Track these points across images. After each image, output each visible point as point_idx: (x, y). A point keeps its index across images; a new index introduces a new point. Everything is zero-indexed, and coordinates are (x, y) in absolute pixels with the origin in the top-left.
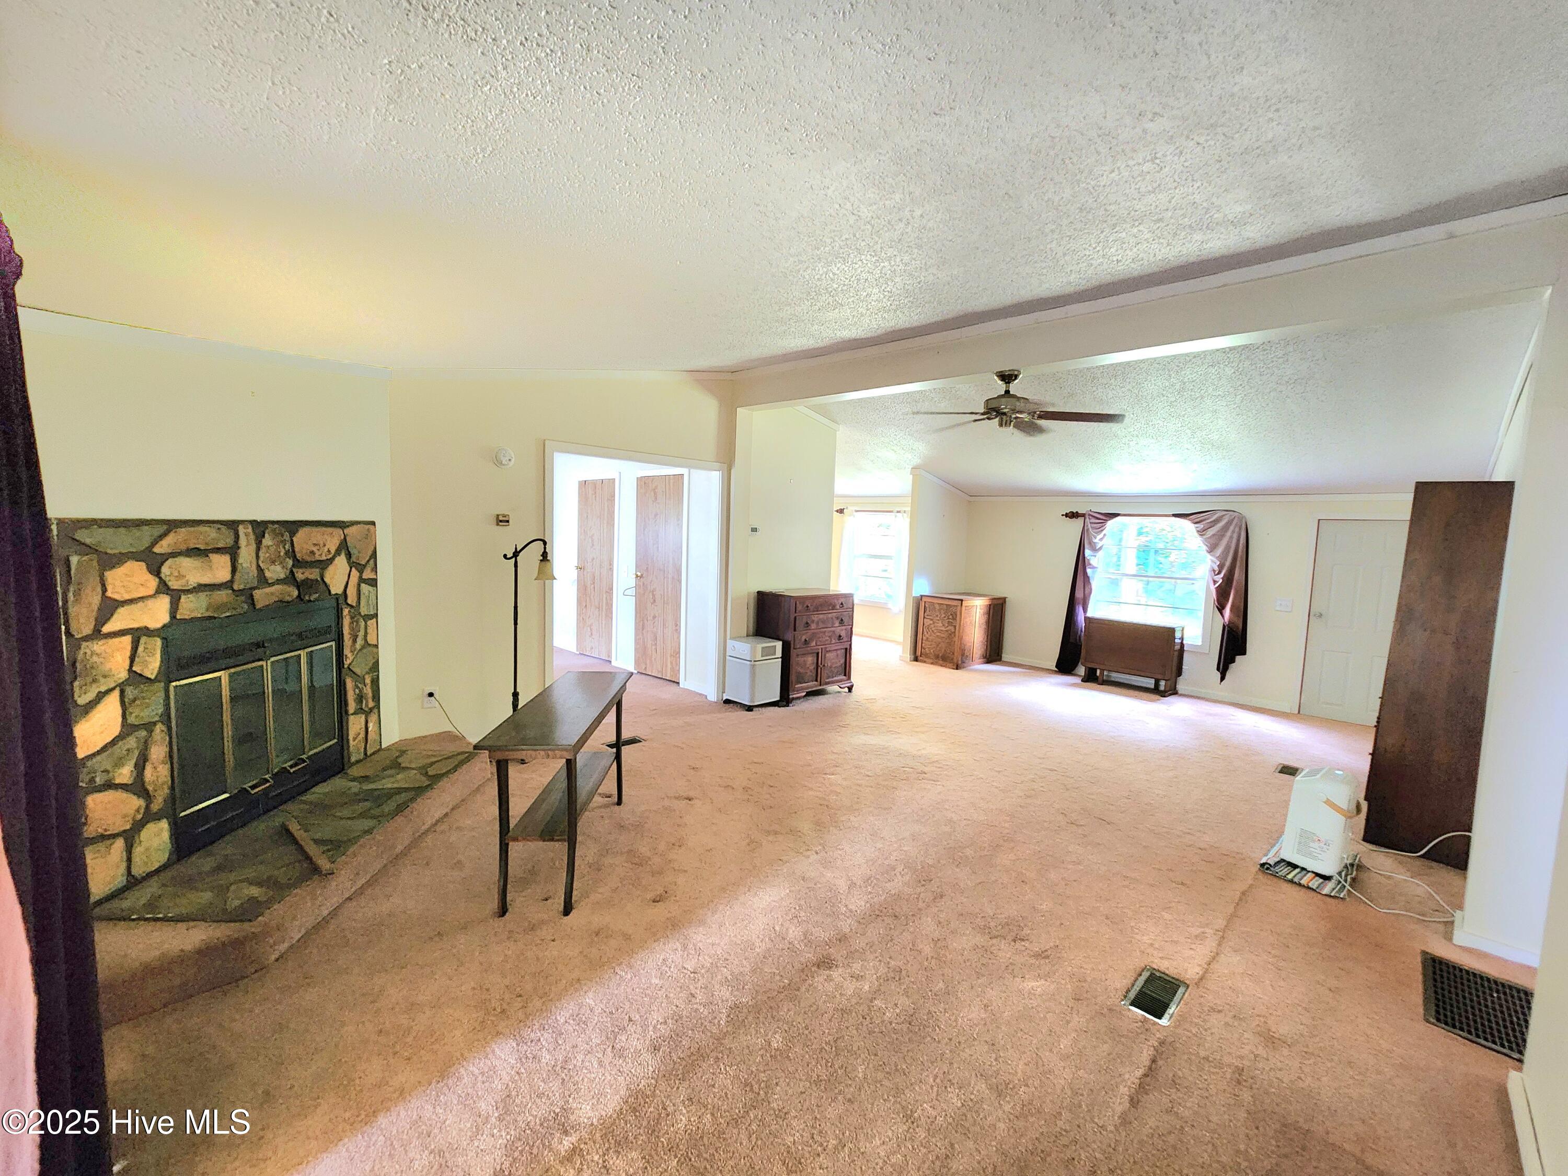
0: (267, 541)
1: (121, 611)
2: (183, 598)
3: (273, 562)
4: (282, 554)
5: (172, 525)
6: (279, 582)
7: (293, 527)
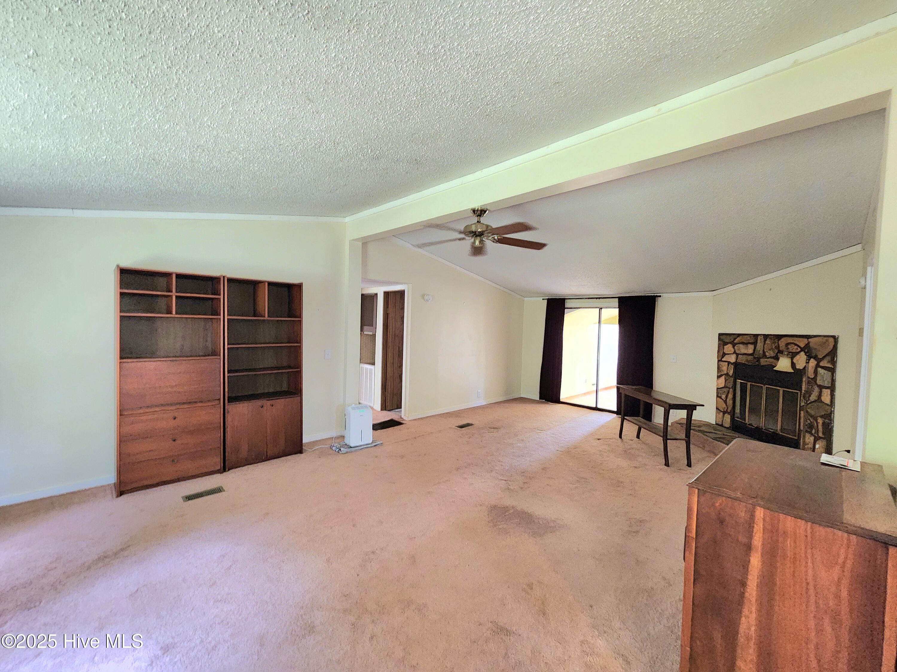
0: (768, 342)
1: (726, 356)
2: (739, 356)
3: (770, 350)
4: (773, 347)
5: (739, 335)
6: (771, 357)
7: (779, 337)
